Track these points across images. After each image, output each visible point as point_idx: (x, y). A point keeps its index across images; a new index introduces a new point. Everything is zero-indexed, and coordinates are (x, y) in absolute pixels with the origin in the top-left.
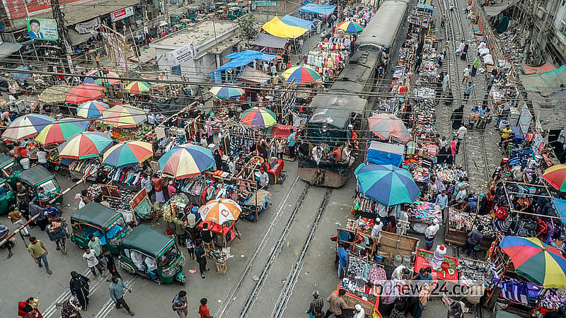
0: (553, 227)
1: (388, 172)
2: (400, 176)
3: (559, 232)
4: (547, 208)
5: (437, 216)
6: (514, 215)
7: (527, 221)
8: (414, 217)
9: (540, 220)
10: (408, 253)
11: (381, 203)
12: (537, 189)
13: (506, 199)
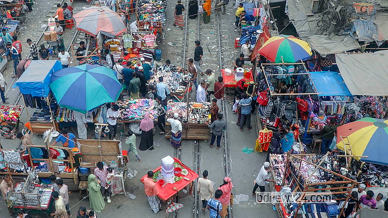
0: (311, 104)
1: (79, 74)
2: (95, 75)
3: (318, 108)
4: (305, 86)
5: (152, 112)
6: (274, 98)
7: (288, 103)
8: (127, 118)
9: (299, 99)
10: (114, 158)
11: (77, 110)
12: (295, 68)
13: (266, 83)
